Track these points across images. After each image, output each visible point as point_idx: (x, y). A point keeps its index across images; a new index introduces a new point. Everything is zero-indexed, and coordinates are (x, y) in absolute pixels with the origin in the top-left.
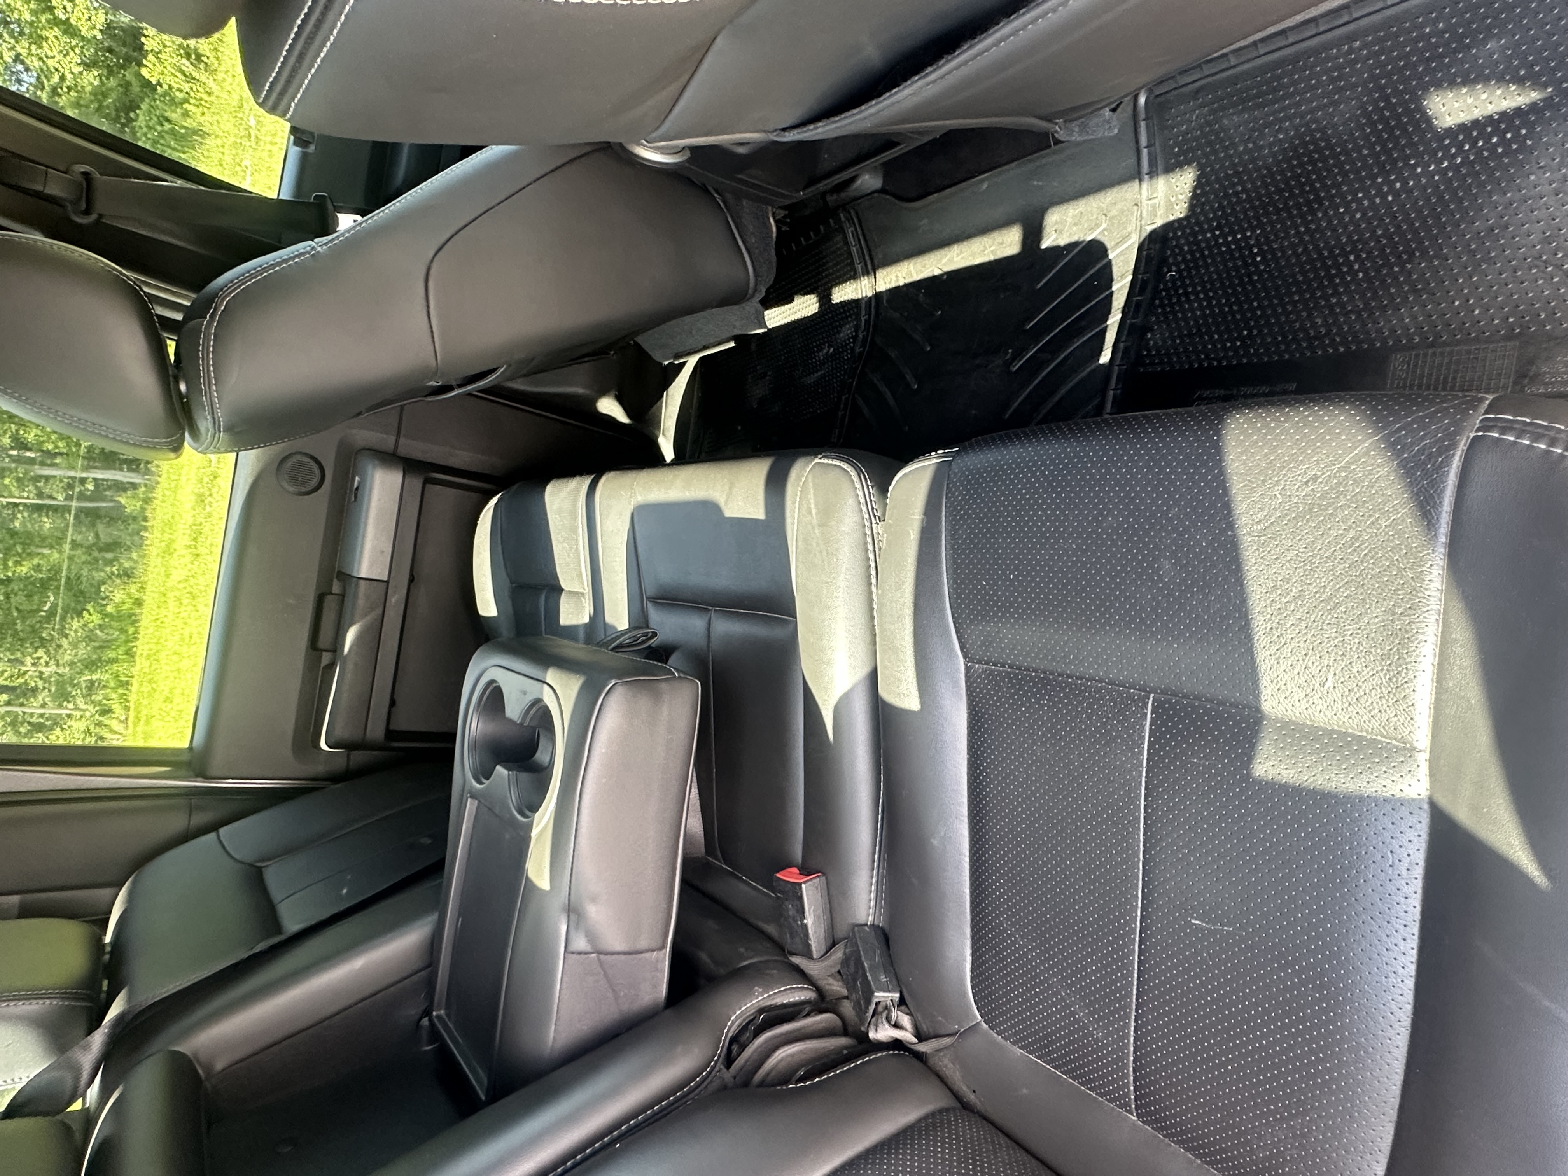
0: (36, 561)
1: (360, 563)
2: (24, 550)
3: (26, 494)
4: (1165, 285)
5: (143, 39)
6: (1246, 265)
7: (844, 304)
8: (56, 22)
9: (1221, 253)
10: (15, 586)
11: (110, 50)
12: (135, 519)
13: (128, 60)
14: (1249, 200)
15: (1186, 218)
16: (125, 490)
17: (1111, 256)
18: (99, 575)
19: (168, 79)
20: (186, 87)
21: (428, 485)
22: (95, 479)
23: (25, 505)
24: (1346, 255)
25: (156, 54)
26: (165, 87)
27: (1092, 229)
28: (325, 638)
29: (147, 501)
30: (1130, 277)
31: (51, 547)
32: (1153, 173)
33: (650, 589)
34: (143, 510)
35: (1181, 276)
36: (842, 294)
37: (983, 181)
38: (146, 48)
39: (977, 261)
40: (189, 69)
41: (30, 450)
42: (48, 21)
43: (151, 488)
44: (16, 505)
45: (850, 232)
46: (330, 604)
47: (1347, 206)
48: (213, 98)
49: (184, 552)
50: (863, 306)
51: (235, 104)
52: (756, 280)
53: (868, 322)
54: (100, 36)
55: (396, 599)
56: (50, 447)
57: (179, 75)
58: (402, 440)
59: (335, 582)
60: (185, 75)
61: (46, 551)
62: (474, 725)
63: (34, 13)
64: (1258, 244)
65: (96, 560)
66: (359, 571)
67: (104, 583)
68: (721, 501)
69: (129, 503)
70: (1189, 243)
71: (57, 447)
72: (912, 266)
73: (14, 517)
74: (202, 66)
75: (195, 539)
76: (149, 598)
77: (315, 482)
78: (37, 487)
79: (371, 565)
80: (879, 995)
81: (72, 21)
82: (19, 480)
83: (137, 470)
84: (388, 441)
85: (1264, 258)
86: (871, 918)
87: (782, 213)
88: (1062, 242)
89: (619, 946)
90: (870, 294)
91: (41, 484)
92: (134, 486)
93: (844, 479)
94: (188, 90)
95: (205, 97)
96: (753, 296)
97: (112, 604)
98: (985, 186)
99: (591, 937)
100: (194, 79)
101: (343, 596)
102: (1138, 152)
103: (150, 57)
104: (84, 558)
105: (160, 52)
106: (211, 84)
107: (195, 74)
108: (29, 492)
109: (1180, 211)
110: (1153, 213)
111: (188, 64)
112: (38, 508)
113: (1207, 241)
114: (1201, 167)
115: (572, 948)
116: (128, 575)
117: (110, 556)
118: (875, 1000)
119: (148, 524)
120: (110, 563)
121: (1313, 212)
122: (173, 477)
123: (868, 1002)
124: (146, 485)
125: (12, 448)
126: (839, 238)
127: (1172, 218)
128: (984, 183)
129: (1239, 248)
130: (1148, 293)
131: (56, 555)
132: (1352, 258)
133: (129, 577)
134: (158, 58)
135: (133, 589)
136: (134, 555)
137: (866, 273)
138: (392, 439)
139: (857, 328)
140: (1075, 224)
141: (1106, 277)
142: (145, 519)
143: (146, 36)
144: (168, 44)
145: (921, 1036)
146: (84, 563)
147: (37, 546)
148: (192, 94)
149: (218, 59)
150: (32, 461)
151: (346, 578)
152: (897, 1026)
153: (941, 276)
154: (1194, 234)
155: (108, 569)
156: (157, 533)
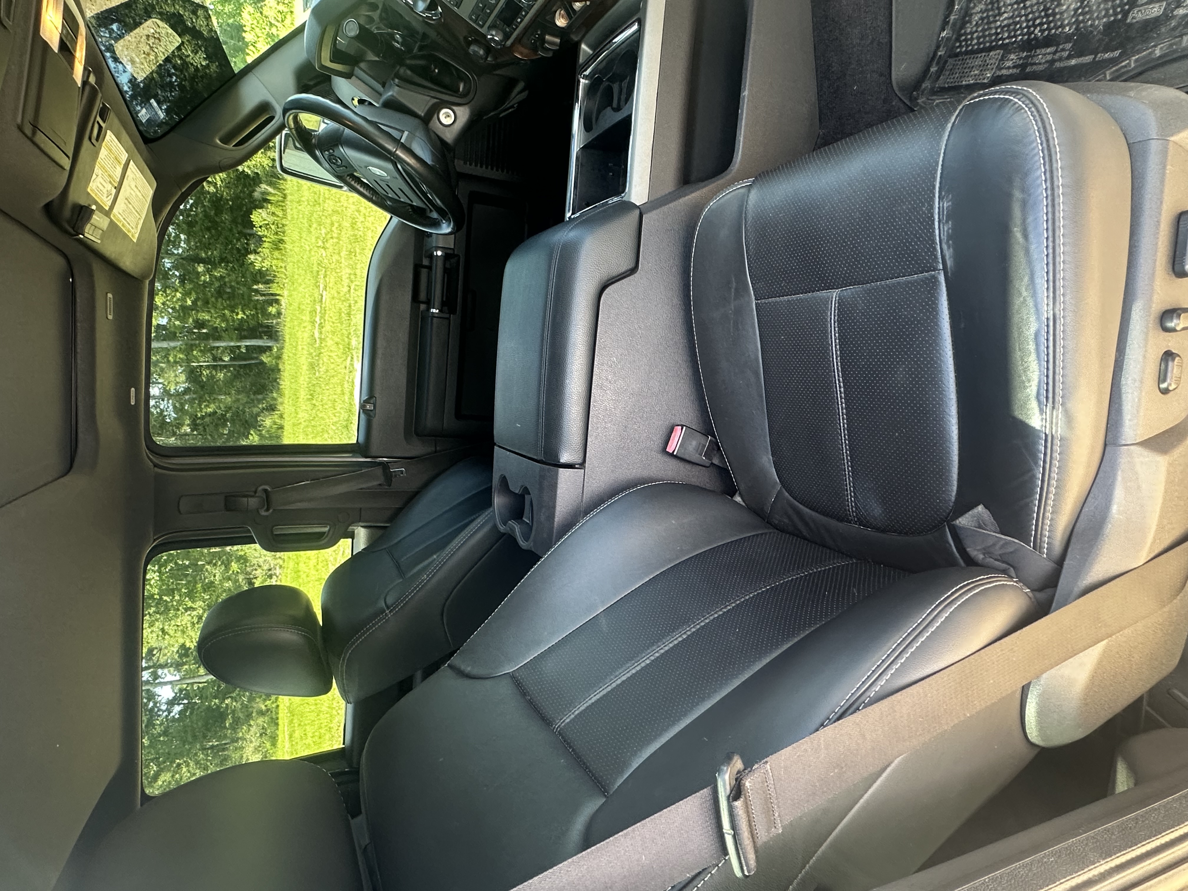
0: (217, 404)
2: (210, 397)
3: (206, 360)
10: (207, 421)
16: (265, 352)
18: (255, 410)
29: (279, 358)
31: (225, 394)
34: (277, 364)
38: (246, 40)
41: (205, 327)
43: (280, 349)
44: (201, 367)
61: (223, 397)
65: (252, 400)
67: (259, 416)
69: (268, 360)
78: (212, 354)
82: (202, 351)
83: (270, 338)
91: (215, 352)
92: (270, 348)
97: (265, 428)
104: (245, 400)
108: (208, 358)
112: (215, 367)
117: (260, 397)
119: (281, 373)
120: (260, 401)
124: (277, 347)
125: (195, 328)
131: (229, 399)
133: (273, 410)
135: (276, 417)
136: (275, 395)
142: (279, 370)
146: (246, 403)
150: (207, 337)
155: (260, 406)
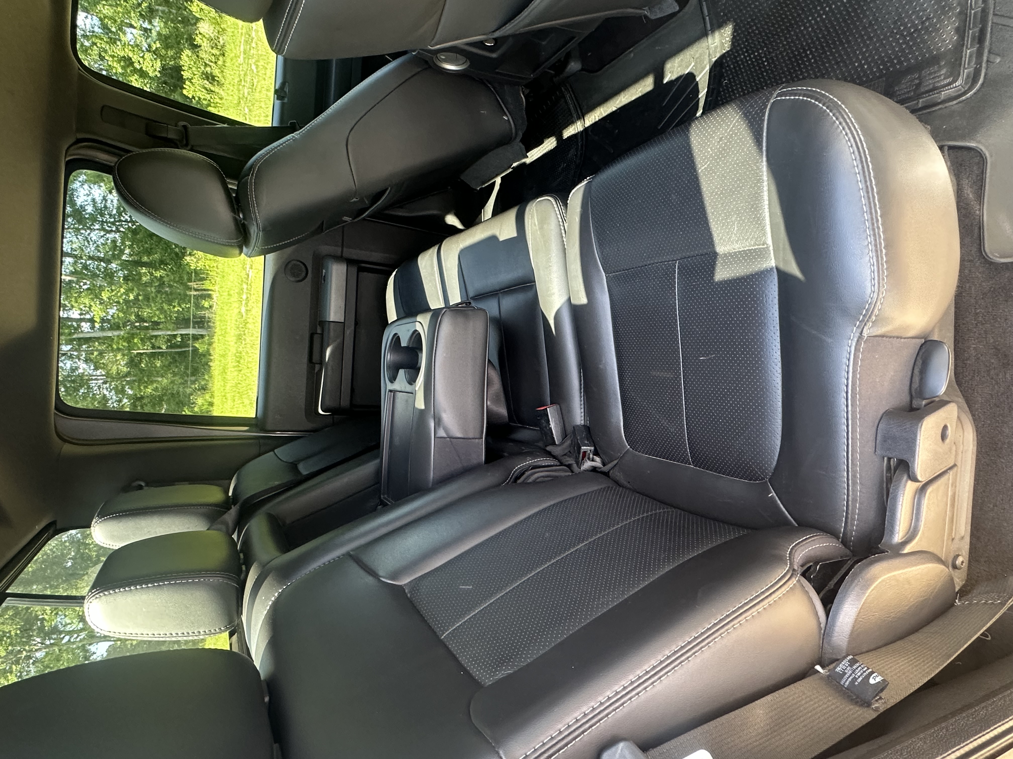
0: (155, 385)
1: (329, 315)
2: (148, 379)
3: (146, 347)
4: (723, 88)
5: (182, 73)
6: (760, 68)
7: (569, 138)
8: (135, 71)
9: (748, 65)
10: (145, 401)
11: (165, 83)
12: (204, 356)
13: (175, 87)
14: (760, 33)
15: (731, 50)
16: (198, 339)
17: (698, 79)
18: (188, 391)
19: (199, 94)
20: (208, 97)
21: (360, 273)
22: (181, 335)
23: (145, 353)
24: (805, 51)
25: (190, 80)
26: (197, 99)
27: (688, 67)
28: (316, 358)
29: (210, 344)
30: (706, 90)
31: (162, 376)
32: (713, 31)
33: (471, 294)
34: (208, 349)
35: (730, 83)
36: (568, 133)
37: (630, 52)
38: (184, 77)
39: (633, 98)
40: (208, 85)
41: (146, 322)
42: (131, 71)
43: (211, 336)
44: (141, 354)
45: (568, 96)
46: (317, 338)
47: (804, 25)
48: (223, 101)
49: (233, 370)
50: (579, 137)
51: (236, 102)
52: (516, 129)
53: (582, 146)
54: (159, 75)
55: (349, 332)
56: (156, 319)
57: (203, 90)
58: (345, 249)
59: (318, 327)
60: (207, 90)
61: (160, 379)
62: (389, 357)
63: (123, 67)
64: (765, 57)
65: (186, 381)
66: (329, 318)
67: (192, 395)
68: (498, 234)
69: (200, 346)
70: (733, 63)
71: (160, 318)
72: (602, 109)
73: (140, 362)
74: (216, 83)
75: (239, 362)
76: (216, 401)
77: (304, 274)
78: (151, 343)
79: (335, 313)
80: (584, 448)
81: (144, 69)
82: (142, 340)
83: (202, 327)
84: (338, 251)
85: (768, 63)
86: (582, 422)
87: (527, 91)
88: (674, 78)
89: (459, 435)
90: (582, 129)
91: (153, 341)
92: (202, 336)
93: (548, 204)
94: (209, 98)
95: (218, 101)
96: (515, 138)
97: (197, 406)
98: (632, 55)
99: (446, 430)
100: (212, 91)
101: (322, 334)
102: (704, 19)
103: (187, 83)
104: (180, 381)
105: (192, 79)
106: (221, 92)
107: (212, 88)
108: (148, 346)
109: (727, 47)
110: (715, 52)
111: (208, 83)
112: (153, 355)
113: (741, 60)
114: (735, 21)
115: (438, 435)
116: (204, 389)
117: (193, 378)
118: (582, 451)
119: (212, 358)
120: (193, 382)
121: (789, 32)
122: (223, 327)
123: (579, 453)
124: (209, 335)
125: (136, 322)
126: (563, 100)
127: (724, 52)
128: (631, 55)
129: (757, 60)
130: (715, 95)
131: (165, 381)
132: (808, 52)
133: (205, 390)
134: (191, 82)
135: (207, 397)
136: (206, 377)
137: (579, 118)
138: (339, 249)
139: (577, 150)
140: (679, 66)
141: (696, 91)
142: (210, 355)
143: (184, 70)
144: (196, 73)
145: (604, 464)
146: (180, 384)
147: (155, 377)
148: (212, 100)
149: (223, 77)
150: (147, 328)
151: (323, 323)
152: (593, 460)
153: (616, 111)
154: (735, 57)
155: (193, 386)
156: (217, 362)
